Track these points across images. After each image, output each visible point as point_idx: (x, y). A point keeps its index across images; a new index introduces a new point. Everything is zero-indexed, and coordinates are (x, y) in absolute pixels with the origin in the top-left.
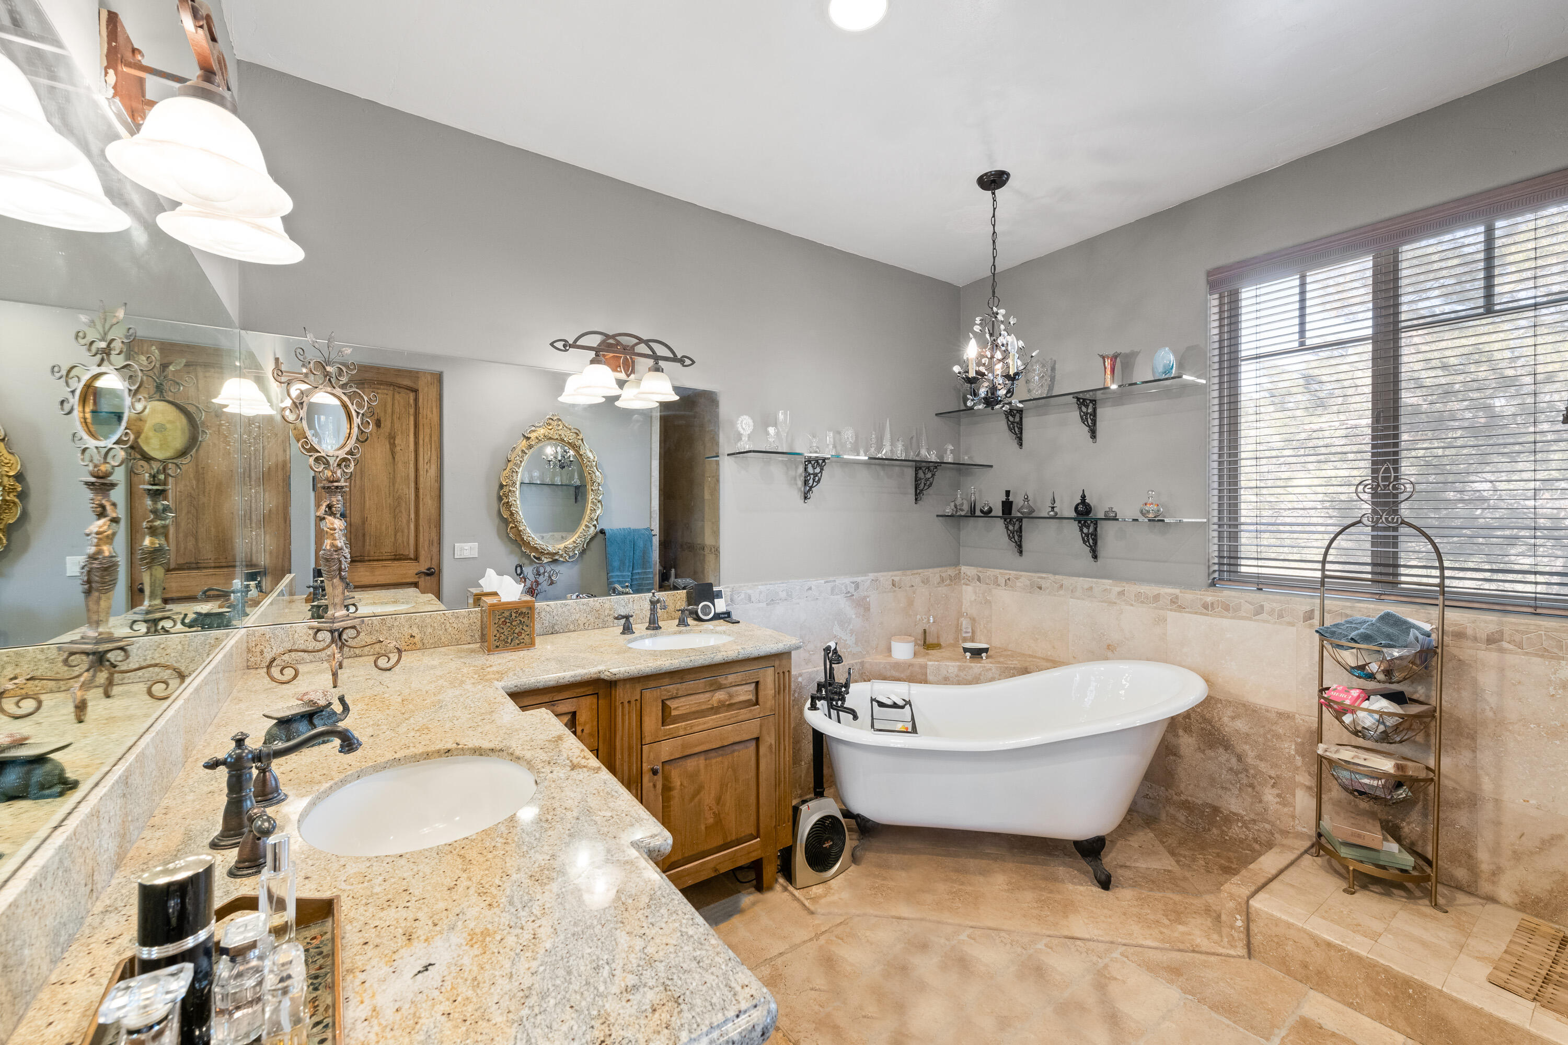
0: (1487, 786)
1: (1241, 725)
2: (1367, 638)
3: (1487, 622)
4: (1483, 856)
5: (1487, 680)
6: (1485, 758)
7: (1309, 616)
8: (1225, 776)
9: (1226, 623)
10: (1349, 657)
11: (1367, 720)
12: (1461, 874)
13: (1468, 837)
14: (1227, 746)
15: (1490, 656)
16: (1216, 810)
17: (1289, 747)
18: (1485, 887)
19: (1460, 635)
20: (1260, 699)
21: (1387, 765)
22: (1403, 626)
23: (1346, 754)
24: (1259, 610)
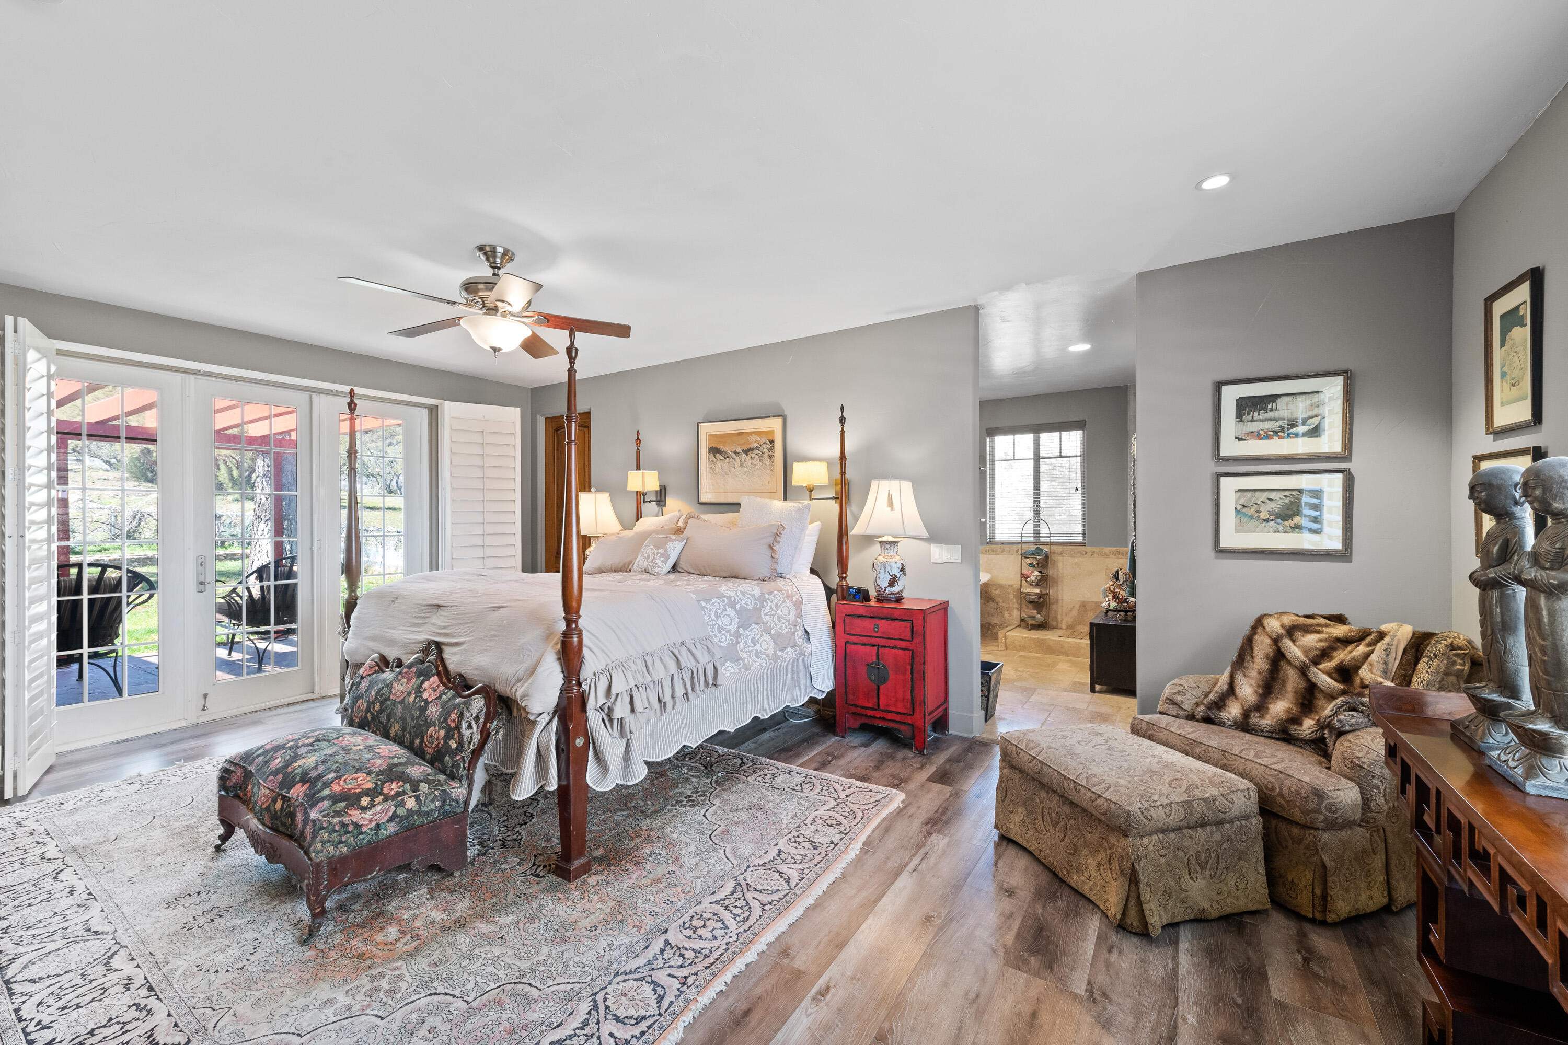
0: (1060, 596)
1: (998, 592)
2: (1033, 554)
3: (1060, 549)
4: (1059, 617)
5: (1060, 565)
6: (1060, 588)
7: (1017, 551)
8: (993, 611)
9: (993, 556)
10: (1029, 561)
11: (1033, 578)
12: (1054, 624)
13: (1056, 612)
14: (993, 600)
15: (1060, 558)
16: (990, 624)
17: (1012, 596)
18: (1060, 626)
19: (1054, 553)
20: (1003, 582)
21: (1037, 591)
22: (1041, 550)
23: (1028, 590)
24: (1003, 551)
